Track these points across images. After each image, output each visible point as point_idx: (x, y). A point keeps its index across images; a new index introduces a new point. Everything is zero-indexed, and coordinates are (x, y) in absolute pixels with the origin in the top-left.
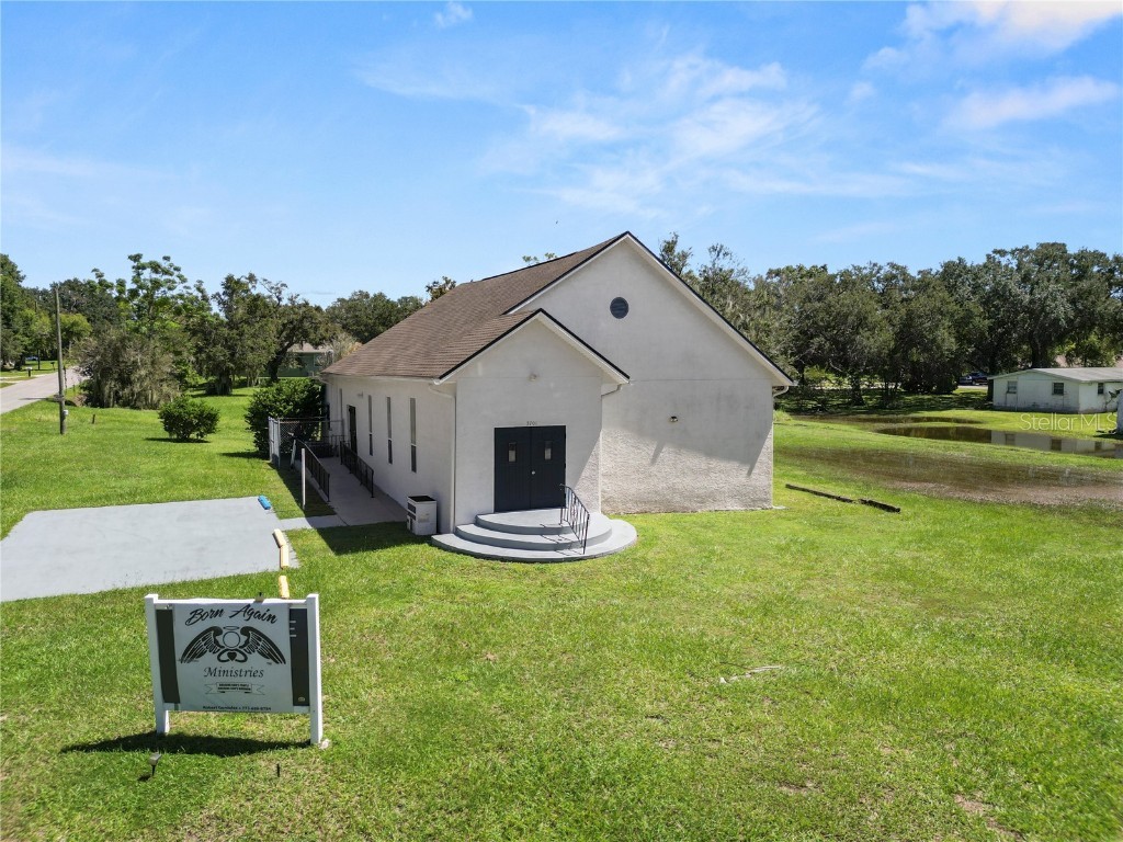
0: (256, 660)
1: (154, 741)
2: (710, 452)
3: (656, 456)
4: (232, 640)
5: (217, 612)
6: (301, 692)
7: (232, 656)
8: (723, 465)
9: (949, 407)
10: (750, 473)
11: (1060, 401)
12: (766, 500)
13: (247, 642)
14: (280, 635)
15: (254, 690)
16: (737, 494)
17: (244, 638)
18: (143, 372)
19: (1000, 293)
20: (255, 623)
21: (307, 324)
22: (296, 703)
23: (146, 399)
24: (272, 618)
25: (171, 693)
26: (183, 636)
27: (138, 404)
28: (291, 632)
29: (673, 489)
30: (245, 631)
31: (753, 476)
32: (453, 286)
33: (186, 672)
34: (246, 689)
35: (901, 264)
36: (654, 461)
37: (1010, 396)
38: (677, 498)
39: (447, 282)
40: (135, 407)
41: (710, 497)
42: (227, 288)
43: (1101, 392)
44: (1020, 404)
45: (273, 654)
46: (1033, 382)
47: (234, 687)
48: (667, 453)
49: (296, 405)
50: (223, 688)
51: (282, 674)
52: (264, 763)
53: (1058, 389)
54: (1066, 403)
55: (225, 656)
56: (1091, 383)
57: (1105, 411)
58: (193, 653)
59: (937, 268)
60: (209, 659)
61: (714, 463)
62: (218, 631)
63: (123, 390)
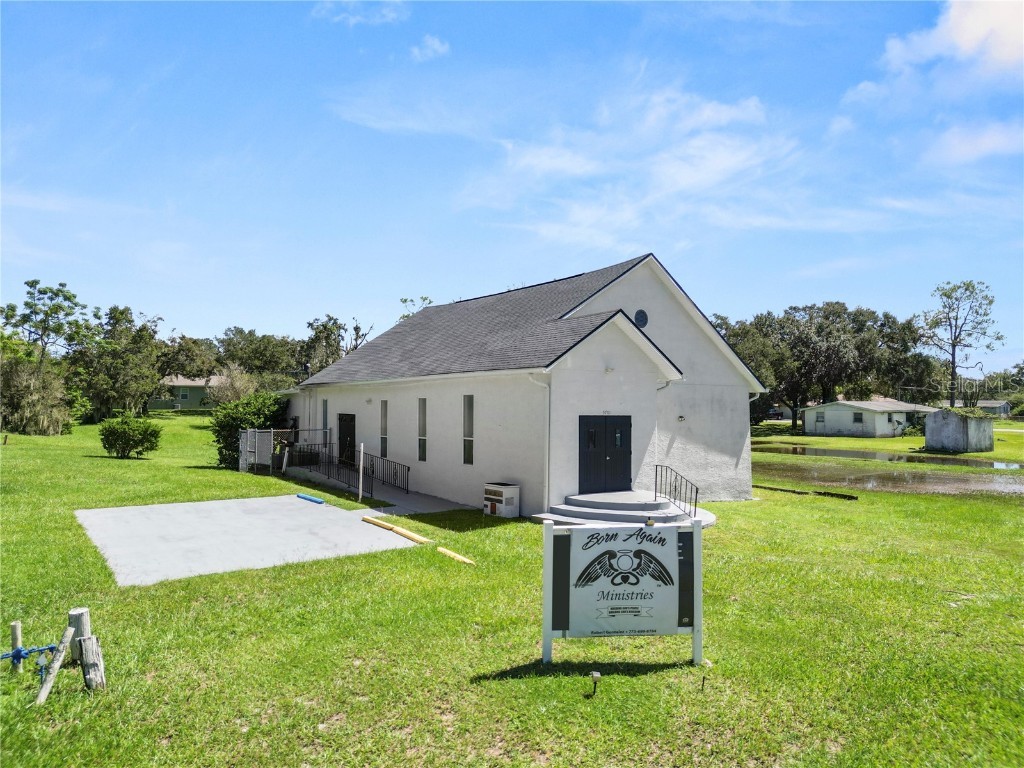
0: (647, 582)
1: (542, 667)
4: (625, 563)
5: (612, 536)
6: (686, 615)
7: (625, 579)
9: (771, 435)
10: (737, 465)
11: (859, 427)
12: (748, 493)
13: (639, 565)
14: (670, 557)
15: (643, 612)
16: (728, 487)
17: (636, 561)
18: (35, 397)
19: (802, 341)
20: (647, 546)
21: (182, 358)
22: (681, 624)
23: (36, 424)
24: (662, 541)
25: (561, 619)
26: (579, 560)
27: (28, 429)
28: (680, 555)
30: (638, 554)
31: (738, 470)
33: (581, 598)
34: (636, 612)
35: (723, 315)
36: (668, 453)
37: (820, 424)
40: (24, 432)
42: (110, 318)
43: (890, 420)
44: (828, 431)
45: (662, 576)
46: (842, 408)
47: (625, 610)
48: (676, 450)
49: (266, 417)
50: (614, 611)
51: (668, 597)
53: (858, 418)
54: (865, 430)
55: (618, 580)
56: (883, 413)
57: (894, 436)
58: (587, 577)
59: (750, 319)
60: (603, 583)
62: (612, 555)
63: (12, 414)
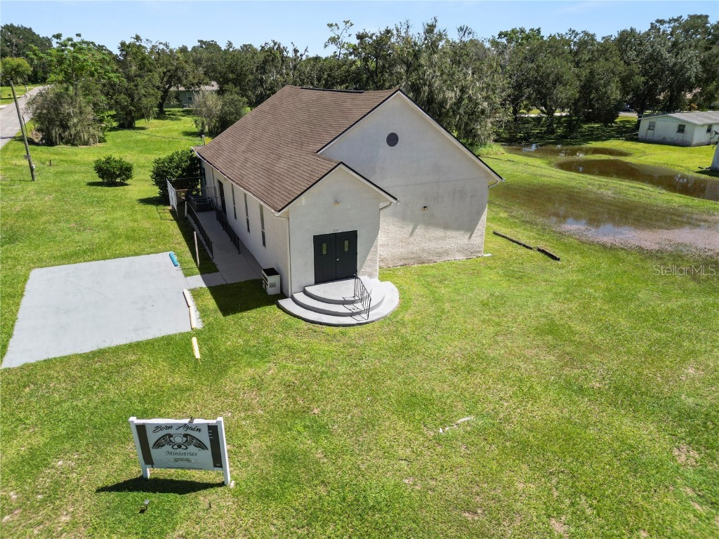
0: (192, 449)
1: (140, 484)
2: (446, 227)
3: (413, 231)
4: (179, 440)
5: (169, 427)
6: (218, 461)
7: (179, 447)
8: (454, 233)
9: (608, 138)
10: (470, 237)
11: (680, 137)
12: (479, 252)
13: (187, 441)
14: (205, 438)
15: (193, 461)
16: (461, 250)
17: (185, 439)
18: (75, 120)
19: (655, 58)
20: (189, 432)
21: (180, 74)
22: (215, 466)
23: (80, 138)
24: (199, 430)
25: (148, 460)
26: (152, 438)
27: (76, 142)
28: (210, 436)
29: (424, 251)
30: (185, 436)
31: (472, 238)
32: (279, 47)
33: (155, 453)
34: (188, 460)
35: (591, 33)
36: (411, 234)
37: (650, 132)
38: (425, 255)
39: (275, 44)
40: (73, 145)
41: (447, 253)
43: (709, 131)
44: (656, 138)
45: (201, 445)
46: (666, 123)
47: (182, 460)
48: (419, 230)
49: (184, 170)
50: (176, 460)
51: (207, 455)
52: (203, 498)
53: (681, 129)
54: (684, 138)
55: (175, 447)
56: (703, 125)
57: (709, 144)
58: (158, 444)
59: (615, 35)
60: (167, 448)
61: (449, 233)
62: (170, 436)
63: (64, 132)
